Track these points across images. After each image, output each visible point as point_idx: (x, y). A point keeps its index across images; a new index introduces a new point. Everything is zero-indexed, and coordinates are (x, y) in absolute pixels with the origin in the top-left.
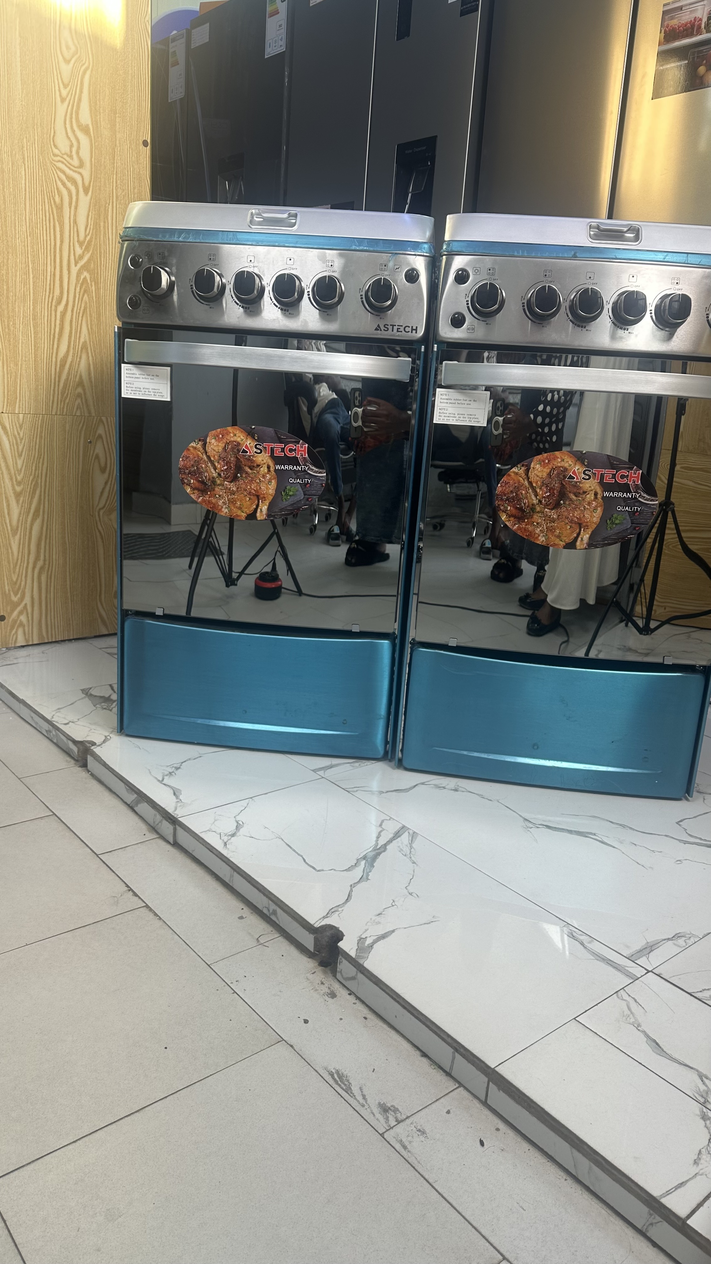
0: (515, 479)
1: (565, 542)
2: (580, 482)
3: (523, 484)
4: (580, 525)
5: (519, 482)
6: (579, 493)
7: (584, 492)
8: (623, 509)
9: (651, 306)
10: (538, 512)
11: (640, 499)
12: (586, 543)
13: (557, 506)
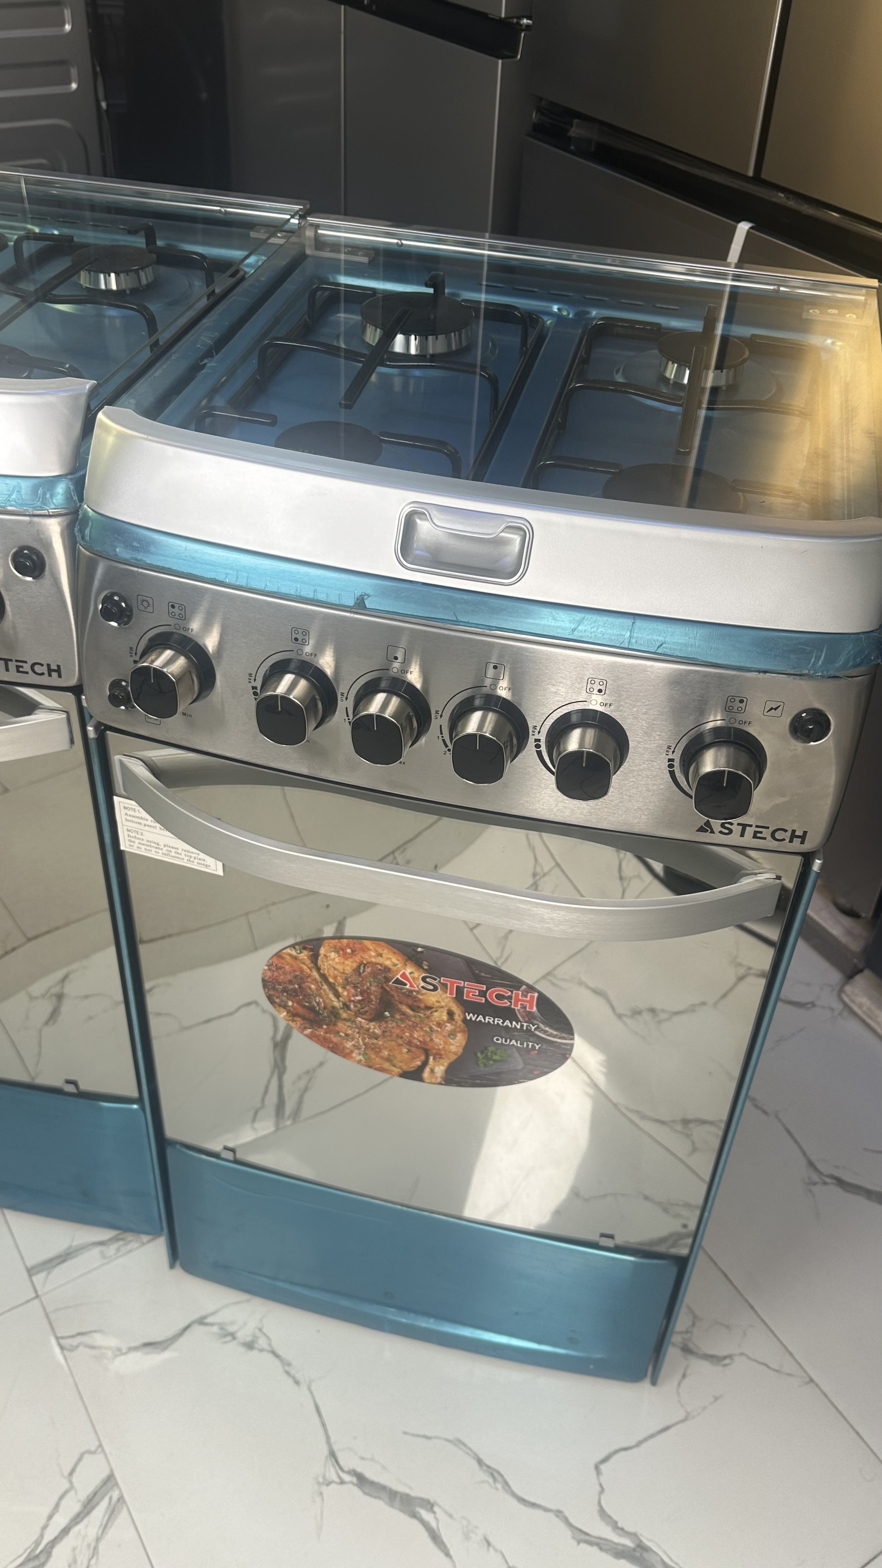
0: (294, 964)
1: (400, 1068)
2: (418, 992)
3: (310, 976)
4: (427, 1053)
5: (302, 971)
6: (419, 1007)
7: (428, 1008)
8: (506, 1041)
9: (537, 731)
10: (345, 1020)
11: (537, 1033)
12: (441, 1077)
13: (378, 1017)
